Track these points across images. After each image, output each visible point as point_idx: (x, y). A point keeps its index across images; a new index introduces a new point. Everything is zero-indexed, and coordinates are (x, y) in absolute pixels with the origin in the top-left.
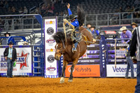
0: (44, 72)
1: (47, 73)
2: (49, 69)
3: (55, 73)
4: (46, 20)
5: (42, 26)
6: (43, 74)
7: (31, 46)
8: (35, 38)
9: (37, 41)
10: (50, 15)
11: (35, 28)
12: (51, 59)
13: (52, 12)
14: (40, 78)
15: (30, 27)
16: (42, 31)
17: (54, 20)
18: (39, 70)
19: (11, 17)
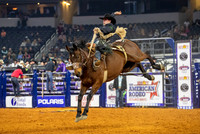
0: (177, 102)
1: (181, 104)
2: (182, 99)
3: (189, 104)
4: (179, 45)
5: (174, 51)
6: (175, 105)
7: (162, 74)
8: (166, 64)
9: (169, 67)
10: (184, 39)
11: (166, 52)
12: (185, 88)
13: (185, 35)
14: (172, 109)
15: (161, 52)
16: (175, 57)
17: (188, 44)
18: (171, 100)
19: (140, 42)
